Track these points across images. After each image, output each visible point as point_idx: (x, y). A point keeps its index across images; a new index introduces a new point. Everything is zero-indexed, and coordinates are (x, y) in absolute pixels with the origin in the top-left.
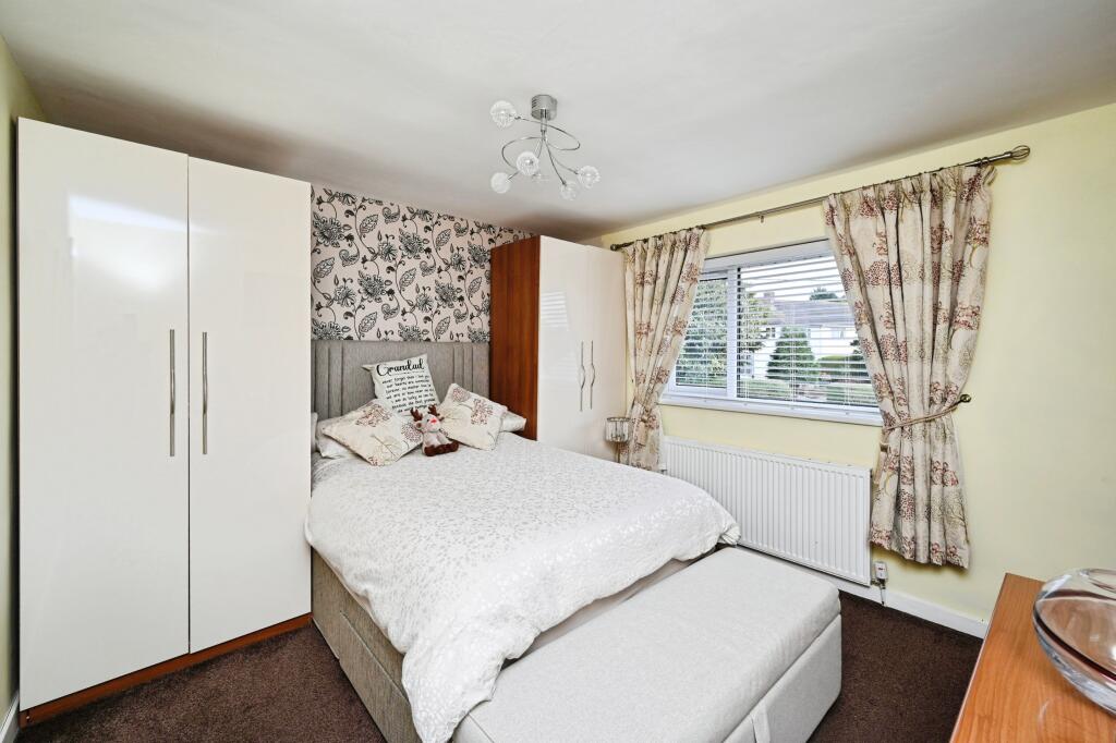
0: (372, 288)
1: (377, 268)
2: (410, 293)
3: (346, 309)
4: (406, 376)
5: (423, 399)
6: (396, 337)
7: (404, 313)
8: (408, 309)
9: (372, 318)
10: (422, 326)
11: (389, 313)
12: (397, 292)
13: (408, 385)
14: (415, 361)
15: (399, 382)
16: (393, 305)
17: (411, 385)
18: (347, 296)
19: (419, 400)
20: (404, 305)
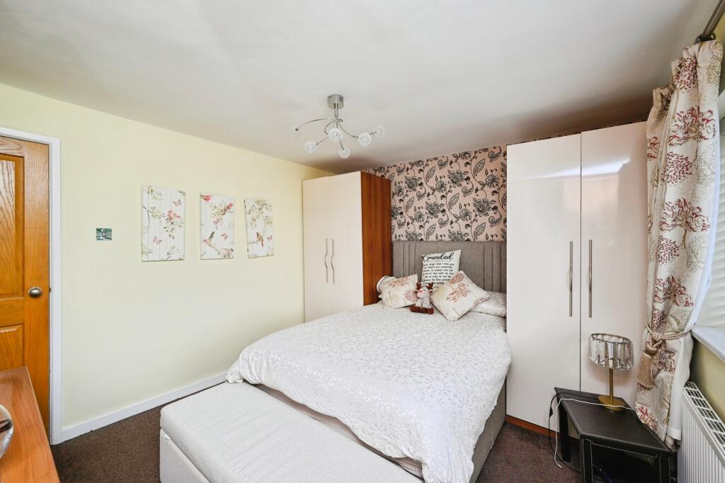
0: (433, 210)
1: (436, 198)
2: (456, 210)
3: (420, 224)
4: (436, 263)
5: (442, 278)
6: (447, 239)
7: (452, 223)
8: (454, 220)
9: (433, 227)
10: (464, 231)
11: (442, 224)
12: (447, 210)
13: (435, 269)
14: (448, 254)
15: (431, 266)
16: (445, 219)
17: (438, 269)
18: (420, 217)
19: (439, 278)
20: (452, 218)
